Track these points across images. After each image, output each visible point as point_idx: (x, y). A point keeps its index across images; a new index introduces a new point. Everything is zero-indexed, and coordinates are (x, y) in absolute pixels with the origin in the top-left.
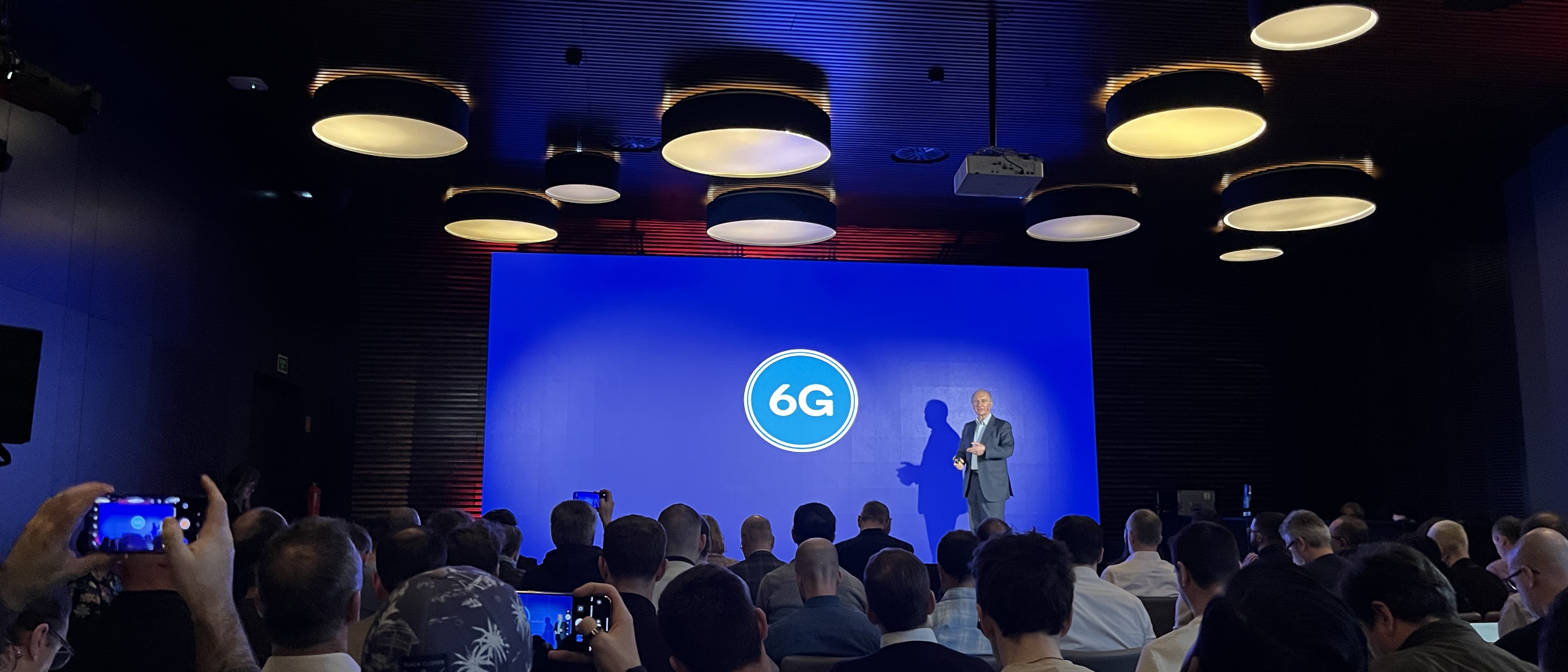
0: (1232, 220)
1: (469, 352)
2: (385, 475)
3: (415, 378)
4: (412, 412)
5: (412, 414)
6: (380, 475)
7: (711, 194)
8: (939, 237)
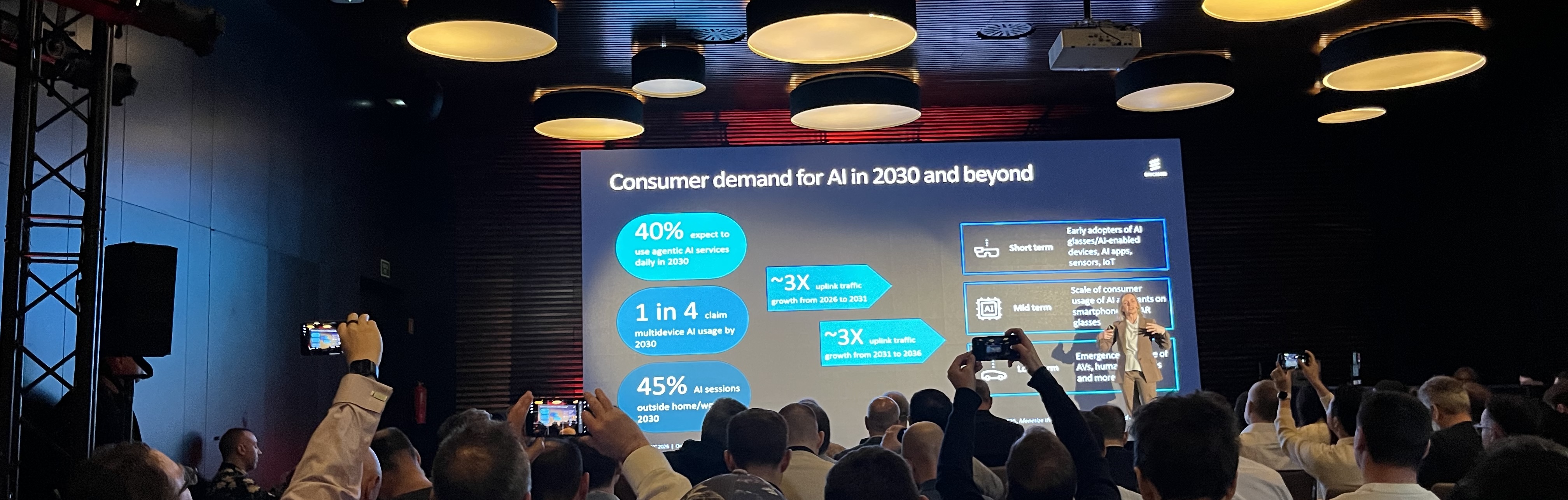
0: (1332, 81)
1: (561, 249)
2: (487, 373)
3: (512, 277)
4: (510, 310)
5: (509, 313)
6: (483, 373)
7: (794, 83)
8: (1025, 113)
